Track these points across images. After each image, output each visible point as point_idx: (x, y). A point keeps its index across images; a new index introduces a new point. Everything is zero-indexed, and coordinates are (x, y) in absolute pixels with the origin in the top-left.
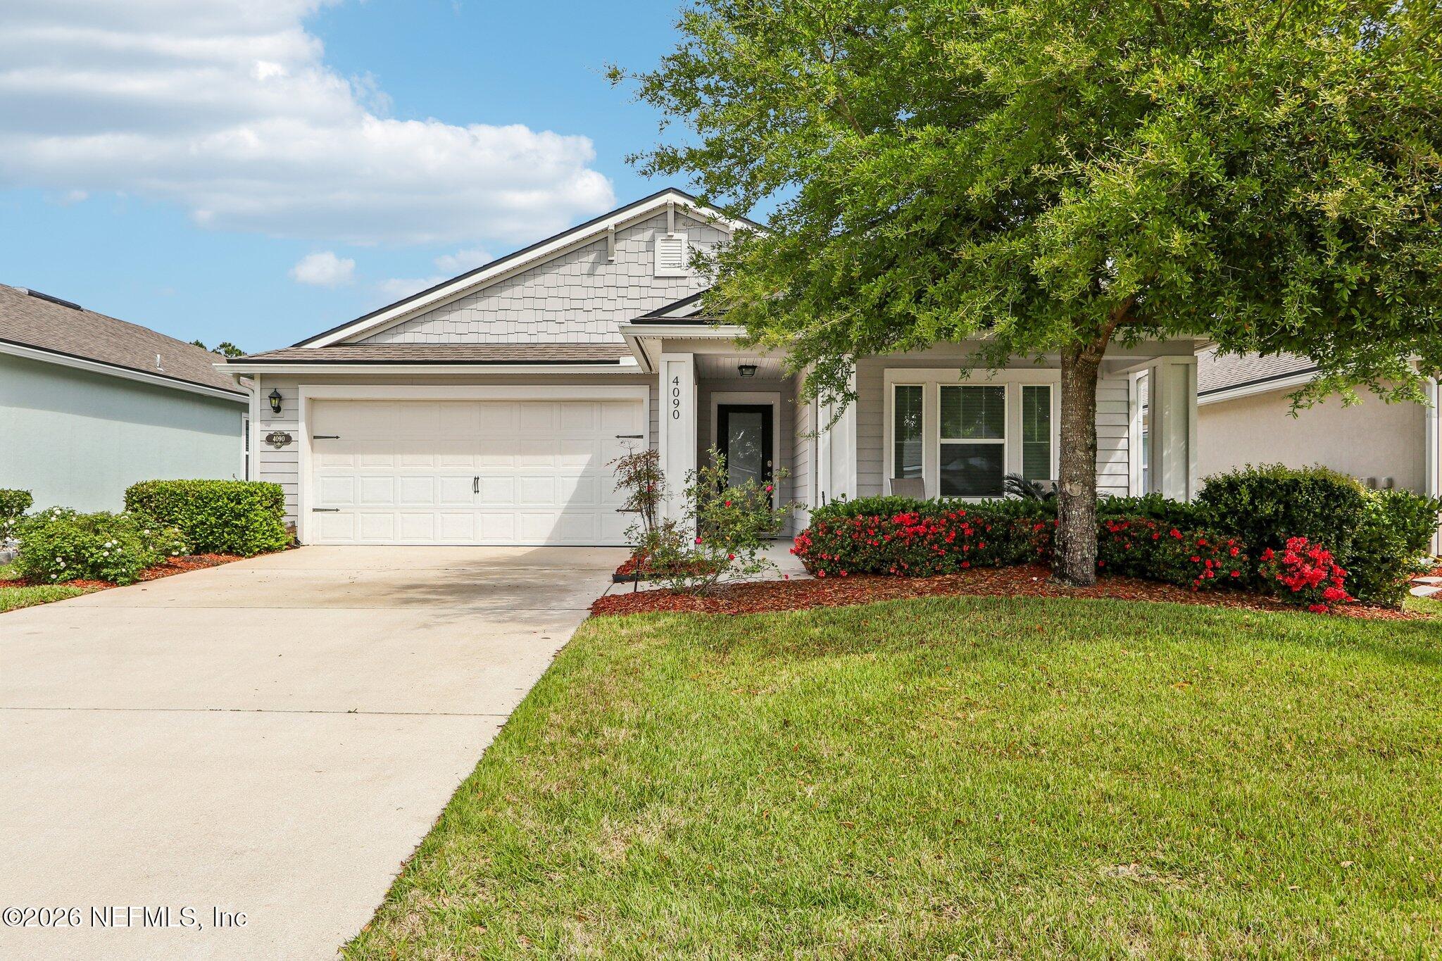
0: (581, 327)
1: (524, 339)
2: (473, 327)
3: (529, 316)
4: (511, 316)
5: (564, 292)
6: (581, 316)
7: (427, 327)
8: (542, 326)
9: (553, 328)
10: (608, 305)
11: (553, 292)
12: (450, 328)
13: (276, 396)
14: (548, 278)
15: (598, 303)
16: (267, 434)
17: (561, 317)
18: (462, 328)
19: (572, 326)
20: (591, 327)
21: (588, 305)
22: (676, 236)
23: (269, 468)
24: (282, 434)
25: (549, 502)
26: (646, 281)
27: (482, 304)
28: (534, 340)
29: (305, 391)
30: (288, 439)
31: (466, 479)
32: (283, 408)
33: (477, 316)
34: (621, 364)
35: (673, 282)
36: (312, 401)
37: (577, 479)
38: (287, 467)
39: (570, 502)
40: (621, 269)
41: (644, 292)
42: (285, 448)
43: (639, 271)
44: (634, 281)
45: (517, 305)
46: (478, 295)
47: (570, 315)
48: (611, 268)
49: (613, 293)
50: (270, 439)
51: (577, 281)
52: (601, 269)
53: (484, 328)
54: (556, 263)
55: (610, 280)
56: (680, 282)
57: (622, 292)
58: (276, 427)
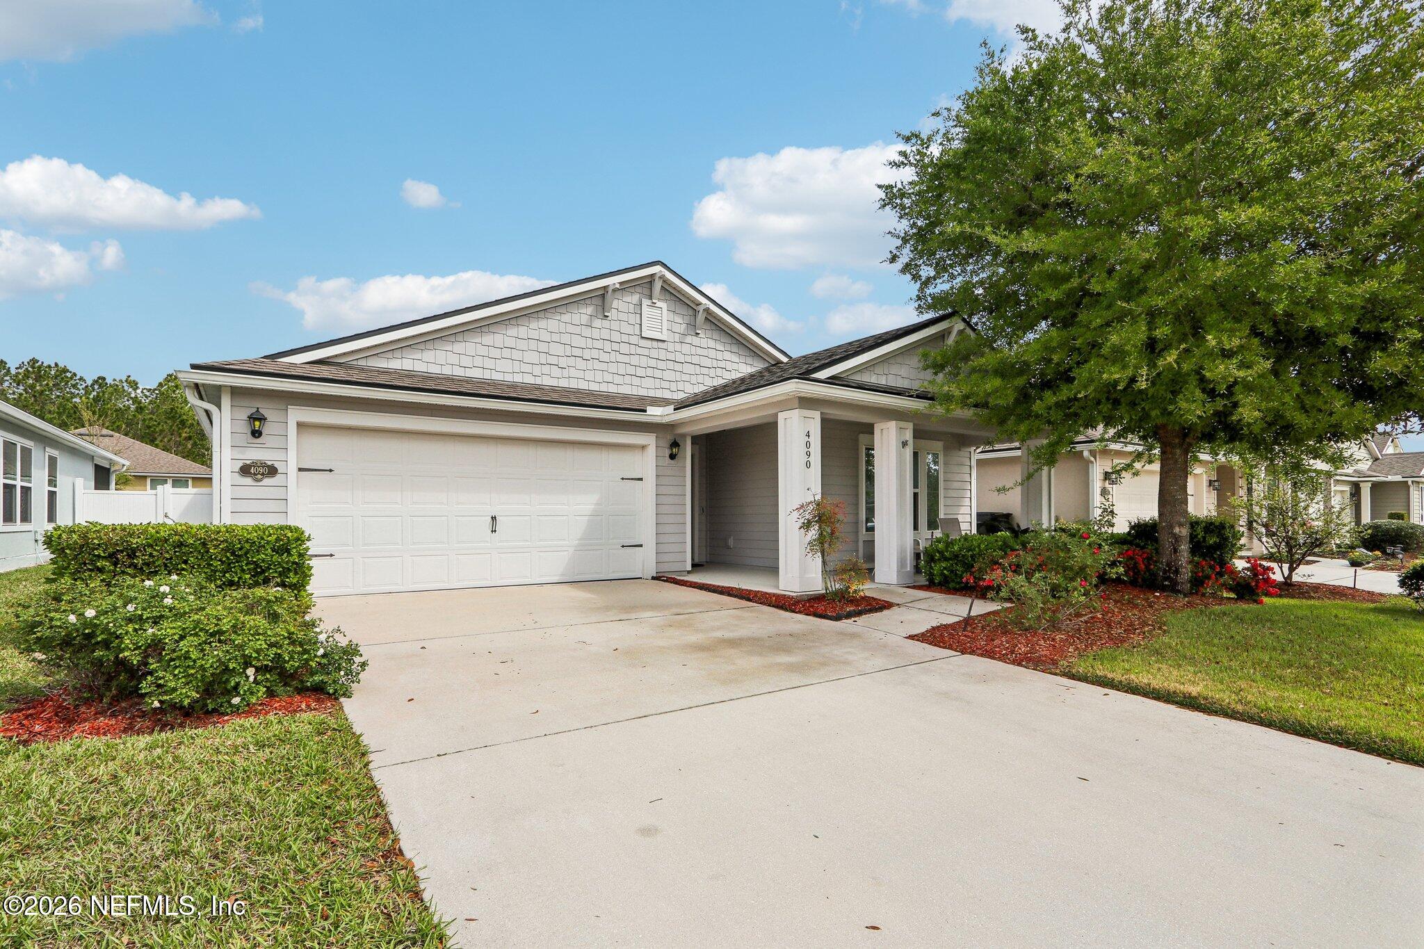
0: (581, 374)
1: (529, 380)
2: (478, 361)
3: (532, 357)
4: (517, 355)
5: (565, 339)
6: (581, 364)
7: (429, 355)
8: (546, 369)
9: (556, 372)
10: (605, 357)
11: (556, 337)
12: (453, 359)
13: (257, 418)
14: (551, 323)
15: (595, 354)
16: (240, 464)
17: (563, 362)
18: (466, 361)
19: (573, 372)
20: (589, 375)
21: (587, 354)
22: (659, 304)
23: (243, 506)
24: (263, 465)
25: (564, 540)
26: (634, 340)
27: (488, 339)
28: (538, 381)
29: (296, 414)
30: (272, 471)
31: (483, 518)
32: (265, 432)
33: (483, 351)
34: (648, 413)
35: (655, 343)
36: (301, 426)
37: (587, 518)
38: (272, 506)
39: (580, 539)
40: (615, 325)
41: (633, 349)
42: (267, 481)
43: (629, 330)
44: (625, 338)
45: (522, 345)
46: (483, 329)
47: (571, 361)
48: (606, 323)
49: (607, 346)
50: (245, 470)
51: (577, 330)
52: (598, 323)
53: (489, 363)
54: (558, 310)
55: (605, 334)
56: (660, 345)
57: (615, 346)
58: (255, 454)
